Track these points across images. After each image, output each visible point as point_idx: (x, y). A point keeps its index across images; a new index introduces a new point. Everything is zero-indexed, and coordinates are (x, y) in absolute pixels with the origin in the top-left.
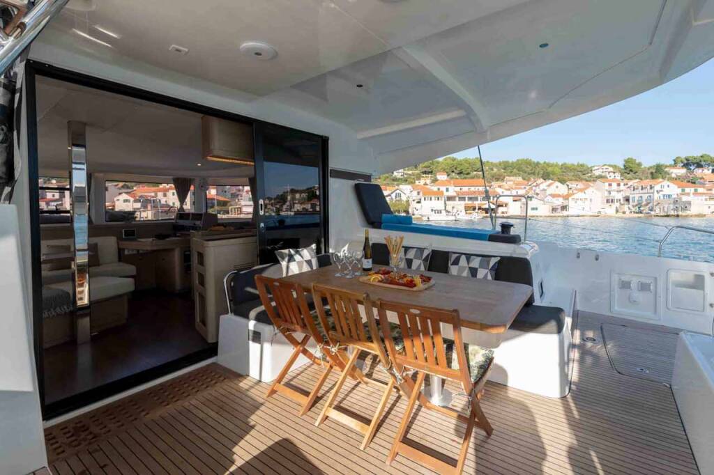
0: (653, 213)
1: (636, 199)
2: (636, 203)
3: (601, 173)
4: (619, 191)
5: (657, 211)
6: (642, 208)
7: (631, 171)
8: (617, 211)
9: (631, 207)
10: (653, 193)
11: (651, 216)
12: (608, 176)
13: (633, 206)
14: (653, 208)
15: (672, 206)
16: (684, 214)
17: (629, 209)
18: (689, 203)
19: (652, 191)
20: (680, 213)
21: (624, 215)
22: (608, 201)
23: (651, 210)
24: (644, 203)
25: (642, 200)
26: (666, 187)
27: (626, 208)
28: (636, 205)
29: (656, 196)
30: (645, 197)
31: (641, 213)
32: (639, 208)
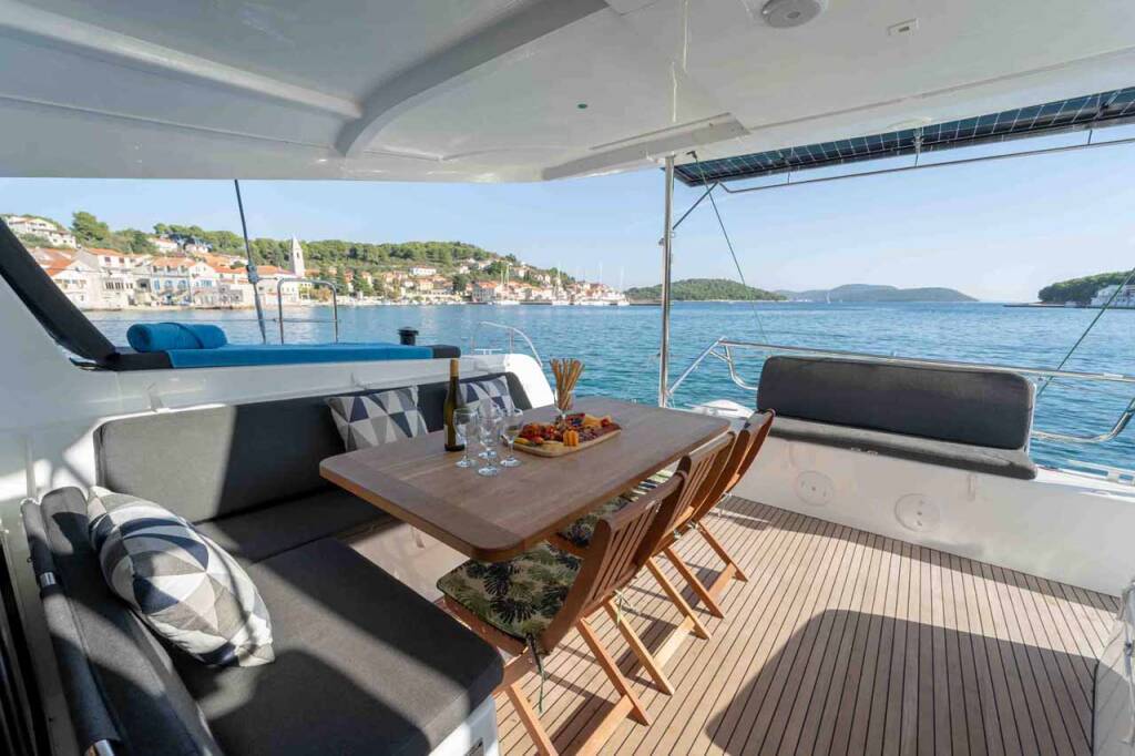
0: (192, 304)
1: (162, 284)
2: (162, 290)
3: (31, 231)
4: (124, 271)
5: (198, 302)
6: (174, 298)
7: (89, 234)
8: (132, 302)
9: (156, 296)
10: (187, 277)
11: (190, 309)
12: (51, 239)
13: (159, 295)
14: (190, 298)
15: (218, 296)
16: (238, 305)
17: (153, 298)
18: (241, 292)
19: (185, 274)
20: (233, 305)
21: (149, 308)
22: (110, 286)
23: (189, 300)
24: (176, 290)
25: (171, 286)
26: (202, 270)
27: (147, 297)
28: (163, 294)
29: (193, 282)
30: (176, 282)
31: (173, 304)
32: (169, 297)
